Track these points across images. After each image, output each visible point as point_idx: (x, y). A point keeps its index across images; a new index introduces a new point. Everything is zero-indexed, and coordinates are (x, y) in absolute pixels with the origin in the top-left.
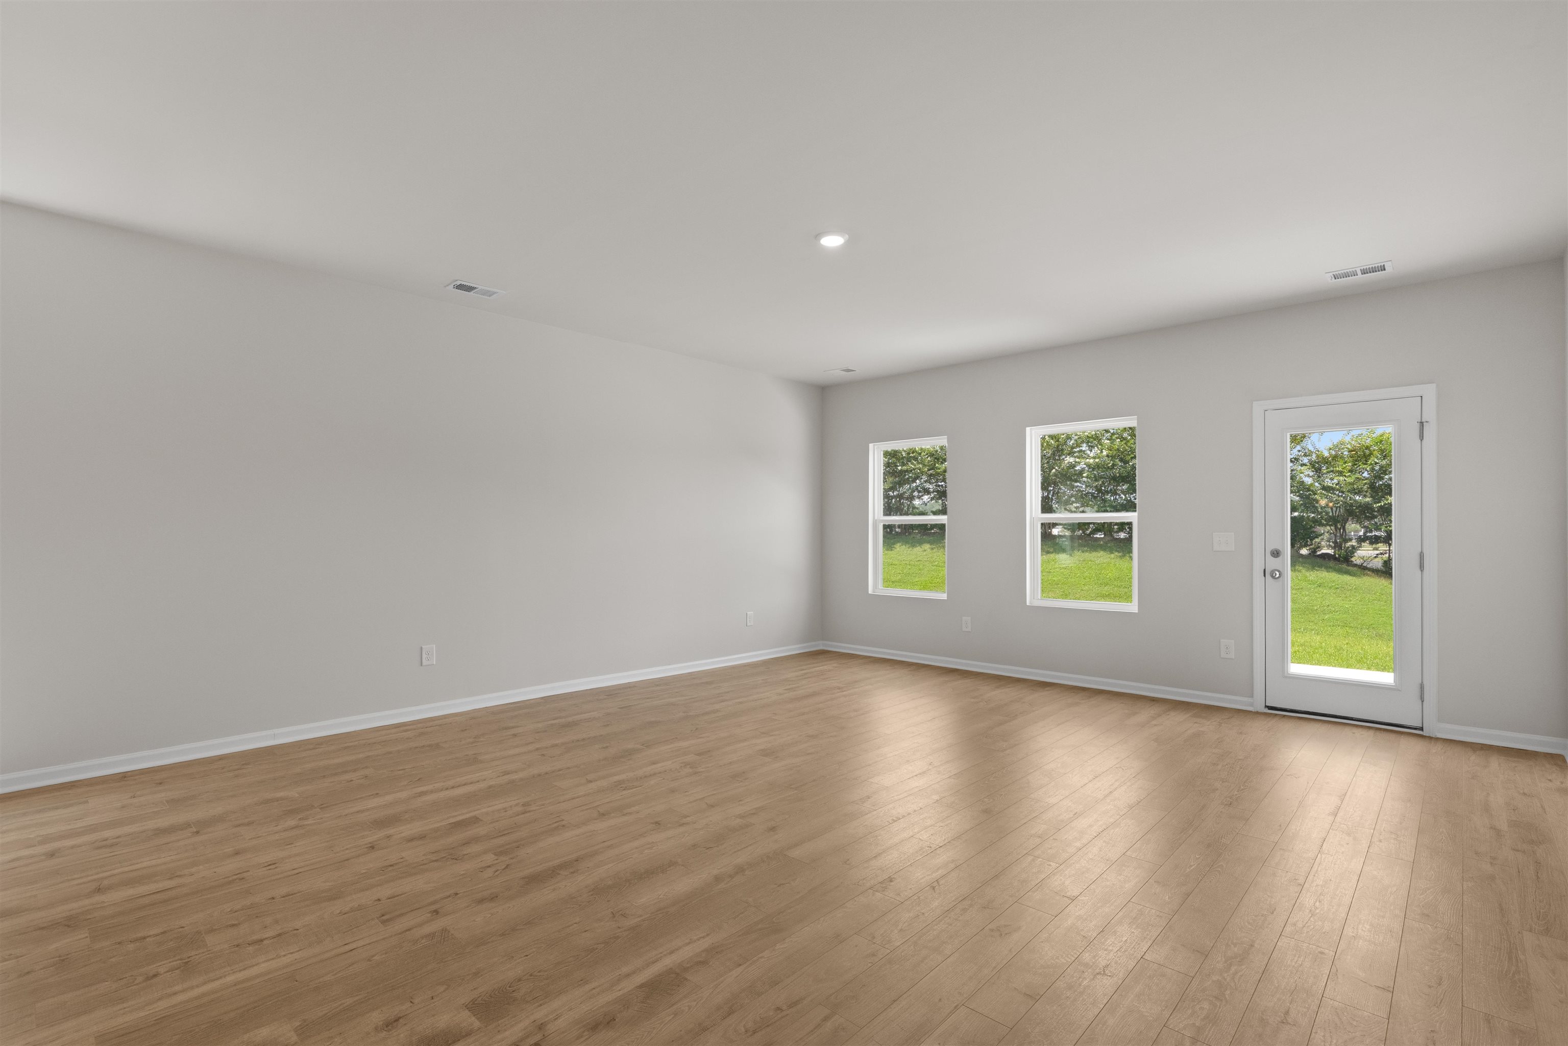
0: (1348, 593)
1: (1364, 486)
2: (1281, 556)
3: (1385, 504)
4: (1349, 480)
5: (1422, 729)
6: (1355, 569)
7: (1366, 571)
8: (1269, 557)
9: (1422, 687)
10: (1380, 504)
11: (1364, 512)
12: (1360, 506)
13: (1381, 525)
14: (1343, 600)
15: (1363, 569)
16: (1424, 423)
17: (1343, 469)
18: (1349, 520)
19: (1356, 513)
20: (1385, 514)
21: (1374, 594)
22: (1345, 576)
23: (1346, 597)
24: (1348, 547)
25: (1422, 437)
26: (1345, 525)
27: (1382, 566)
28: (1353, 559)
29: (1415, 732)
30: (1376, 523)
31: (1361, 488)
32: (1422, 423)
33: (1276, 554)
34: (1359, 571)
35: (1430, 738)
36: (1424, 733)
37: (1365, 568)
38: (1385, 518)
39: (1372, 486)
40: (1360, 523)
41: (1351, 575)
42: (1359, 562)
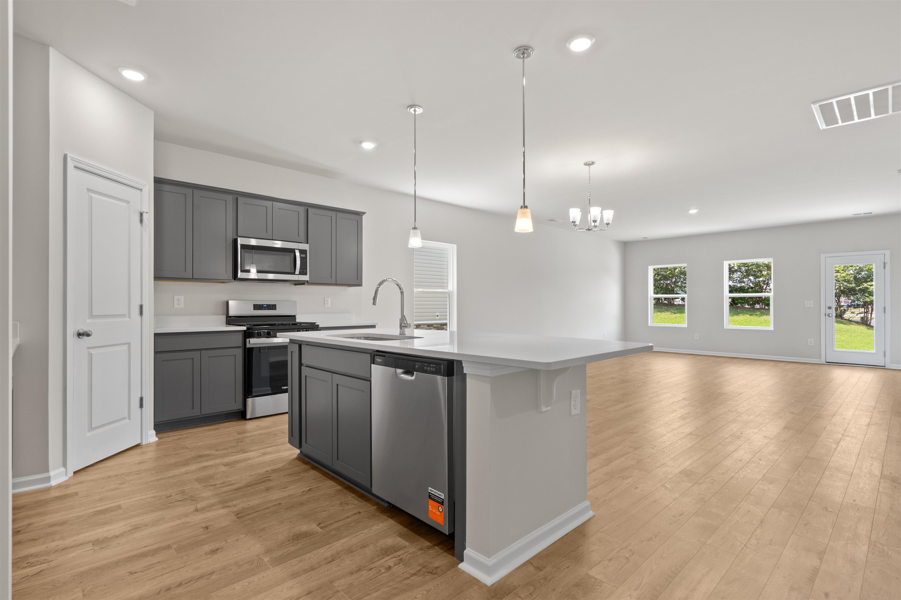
0: (843, 333)
1: (851, 278)
2: (832, 308)
3: (862, 287)
4: (842, 275)
5: (885, 366)
6: (846, 321)
7: (852, 322)
8: (827, 309)
9: (885, 352)
10: (860, 288)
11: (851, 291)
12: (848, 289)
13: (860, 298)
14: (840, 336)
15: (850, 321)
16: (886, 263)
17: (839, 269)
18: (842, 295)
19: (846, 292)
20: (863, 293)
21: (857, 333)
22: (841, 324)
23: (842, 335)
24: (842, 310)
25: (885, 268)
26: (839, 299)
27: (860, 320)
28: (844, 316)
29: (883, 367)
30: (857, 297)
31: (849, 279)
32: (885, 263)
33: (830, 308)
34: (848, 322)
35: (888, 369)
36: (886, 368)
37: (851, 321)
38: (862, 295)
39: (855, 278)
40: (848, 297)
41: (844, 324)
42: (847, 318)
